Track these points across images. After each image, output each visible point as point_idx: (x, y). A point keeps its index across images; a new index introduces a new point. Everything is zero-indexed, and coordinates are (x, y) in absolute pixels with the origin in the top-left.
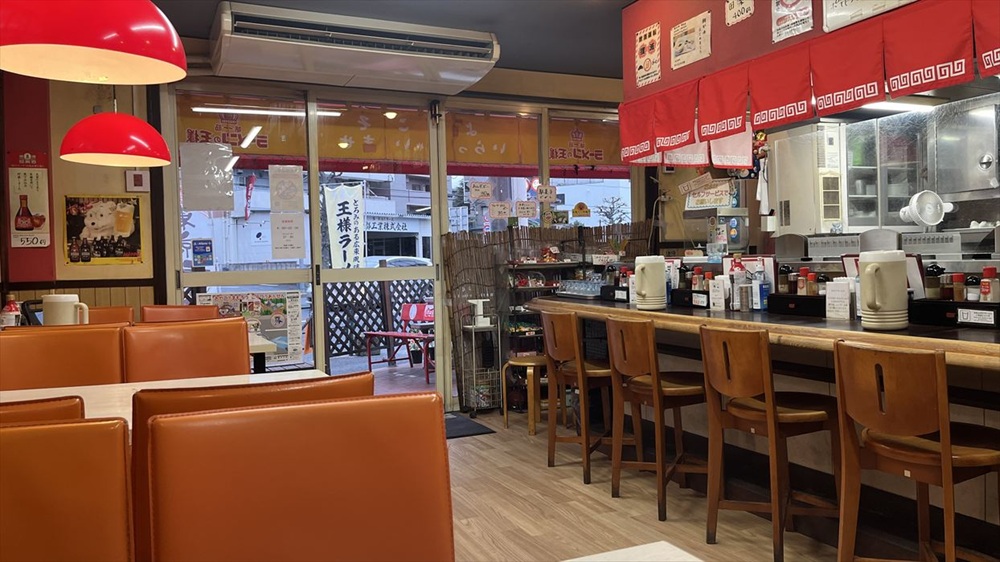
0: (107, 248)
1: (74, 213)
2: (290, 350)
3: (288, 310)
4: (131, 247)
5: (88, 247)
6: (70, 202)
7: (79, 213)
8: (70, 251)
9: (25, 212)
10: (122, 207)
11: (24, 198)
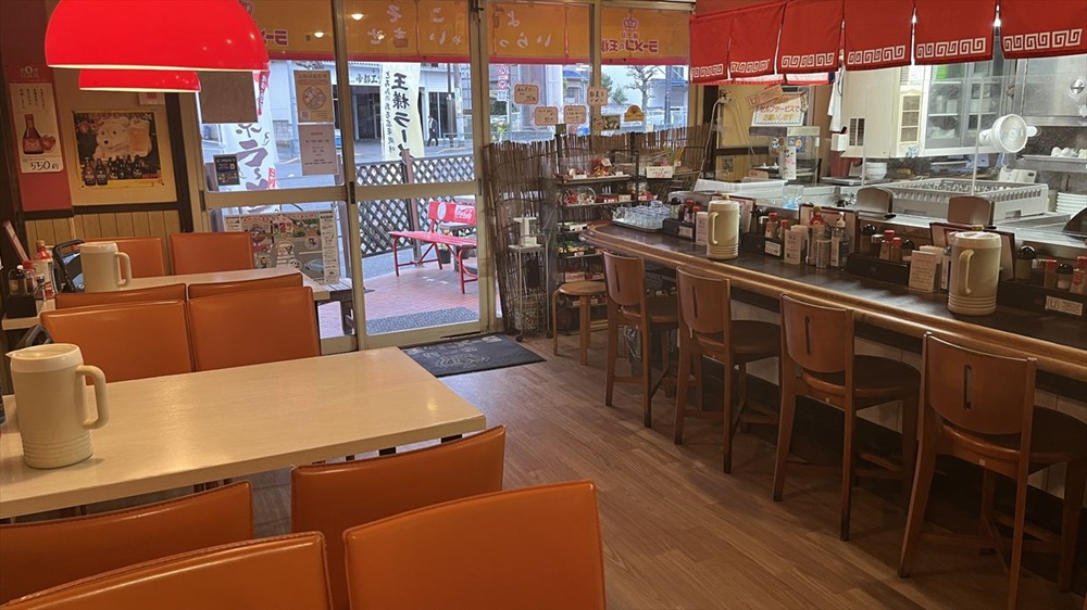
0: (123, 169)
1: (84, 130)
2: (326, 273)
3: (322, 231)
4: (149, 167)
5: (103, 168)
6: (78, 118)
7: (90, 130)
8: (84, 173)
9: (33, 134)
10: (135, 123)
11: (30, 118)
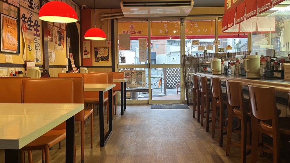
0: (102, 59)
2: (143, 84)
3: (142, 74)
4: (107, 59)
5: (99, 59)
7: (97, 51)
8: (95, 59)
9: (86, 51)
10: (105, 49)
11: (86, 48)
